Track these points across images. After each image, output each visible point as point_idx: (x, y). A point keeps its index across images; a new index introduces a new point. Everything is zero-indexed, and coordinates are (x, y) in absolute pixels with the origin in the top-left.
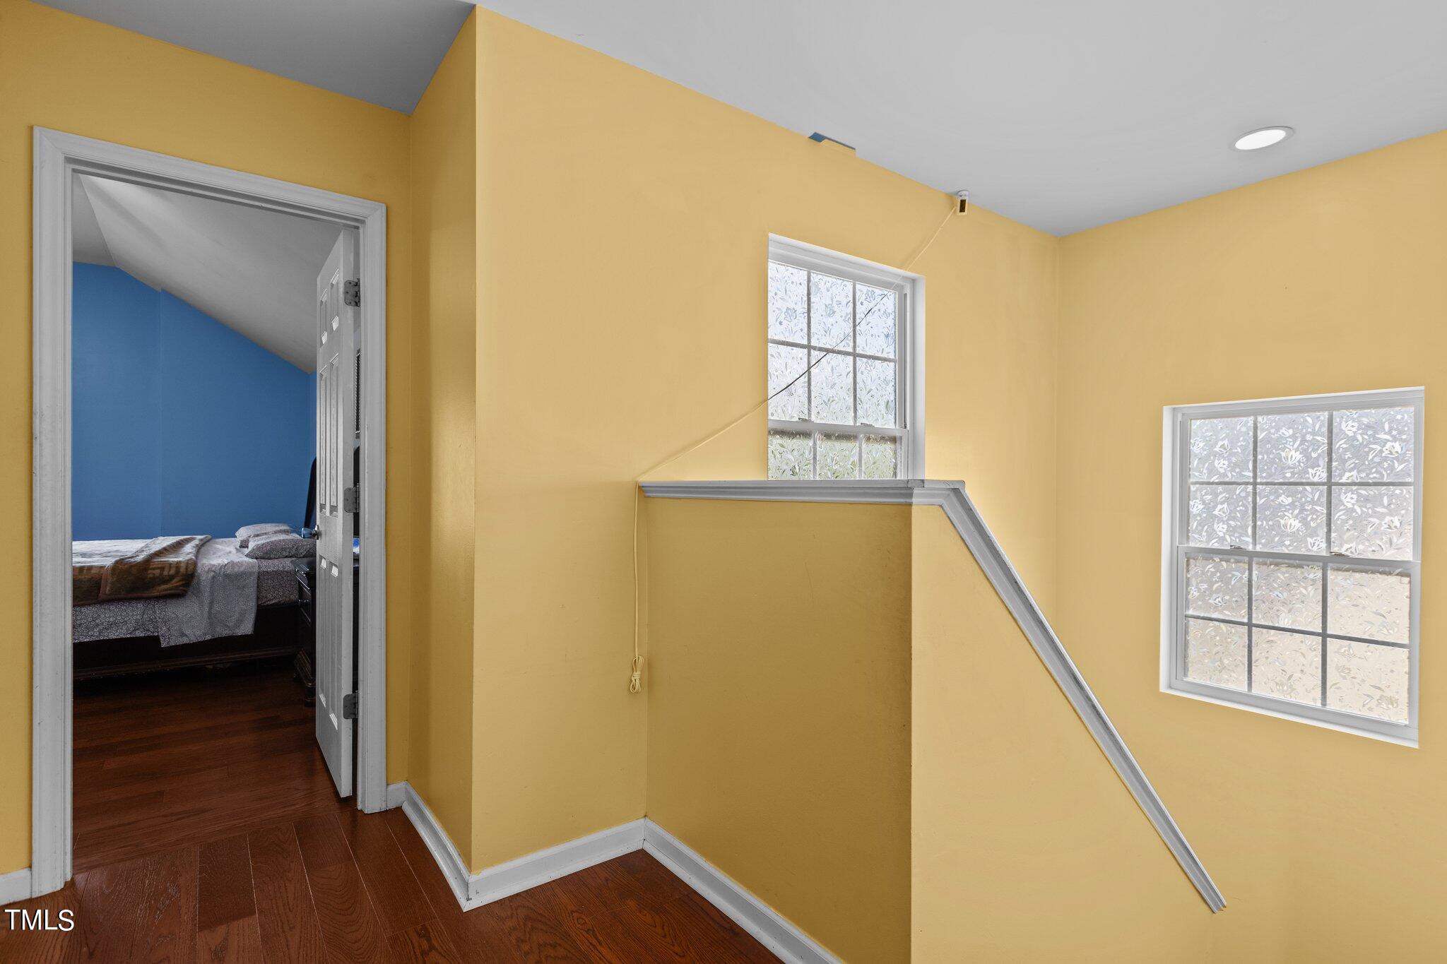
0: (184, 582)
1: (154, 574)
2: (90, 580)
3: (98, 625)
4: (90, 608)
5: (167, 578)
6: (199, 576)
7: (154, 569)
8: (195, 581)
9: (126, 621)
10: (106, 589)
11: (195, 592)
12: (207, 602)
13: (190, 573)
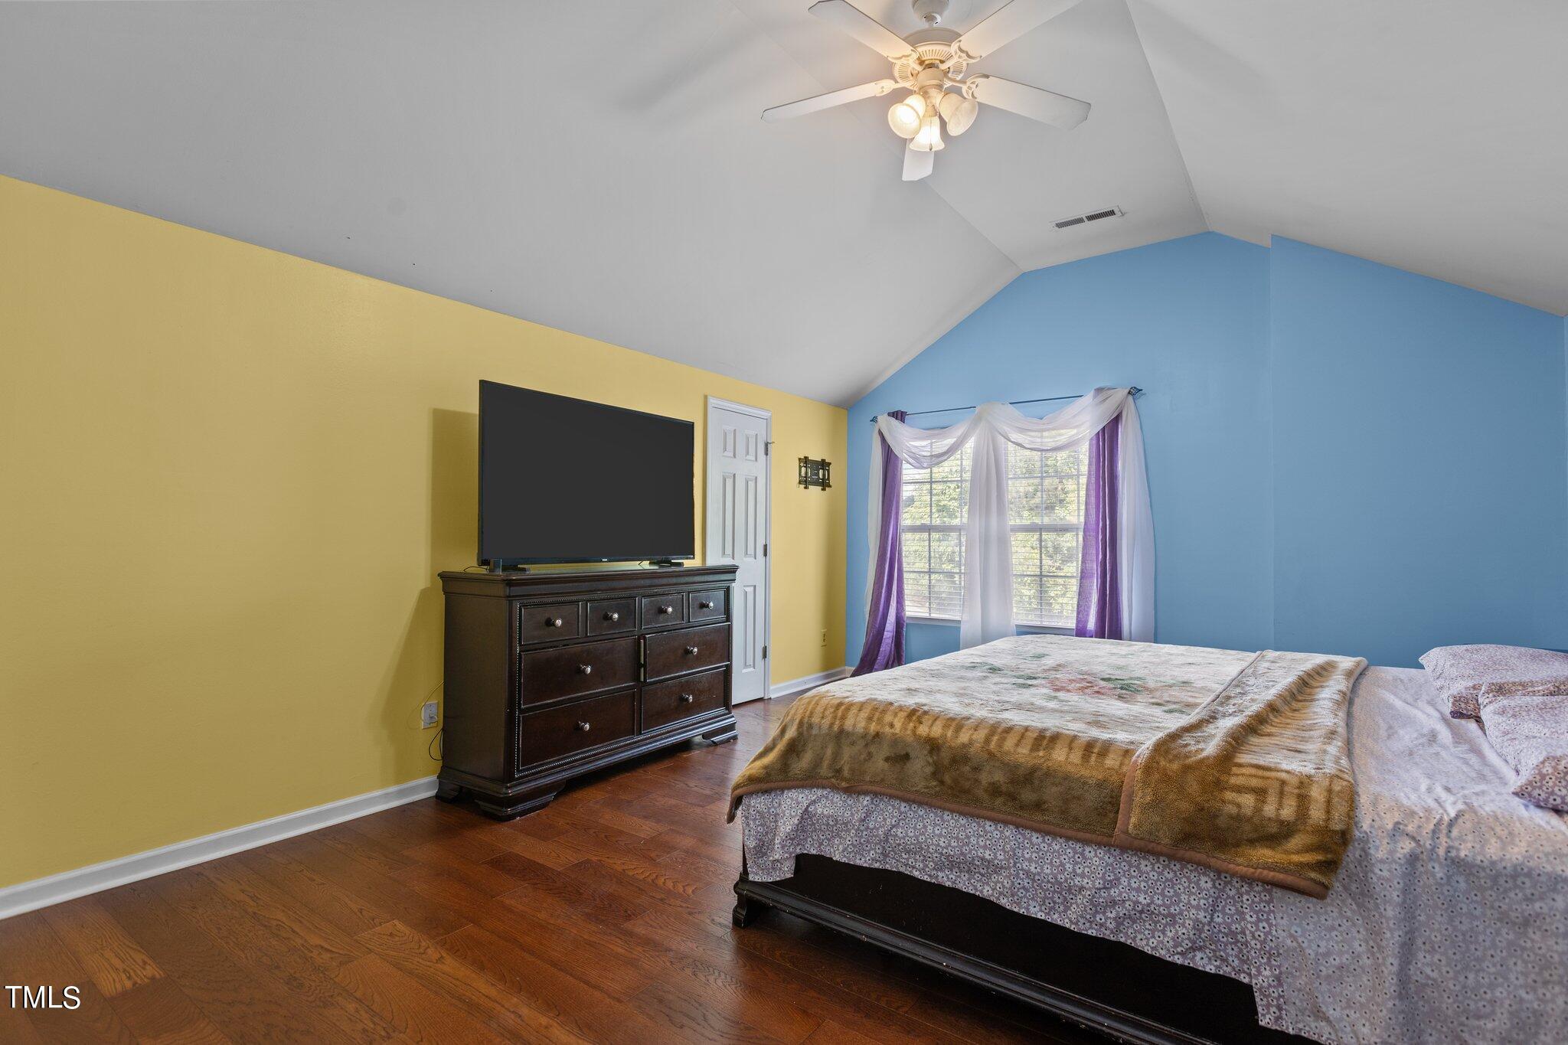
0: (1320, 857)
1: (1239, 806)
2: (1100, 785)
3: (1113, 903)
4: (1101, 852)
5: (1273, 829)
6: (1365, 840)
7: (1239, 789)
8: (1353, 853)
9: (1173, 916)
10: (1132, 820)
11: (1353, 887)
12: (1392, 938)
13: (1338, 827)
